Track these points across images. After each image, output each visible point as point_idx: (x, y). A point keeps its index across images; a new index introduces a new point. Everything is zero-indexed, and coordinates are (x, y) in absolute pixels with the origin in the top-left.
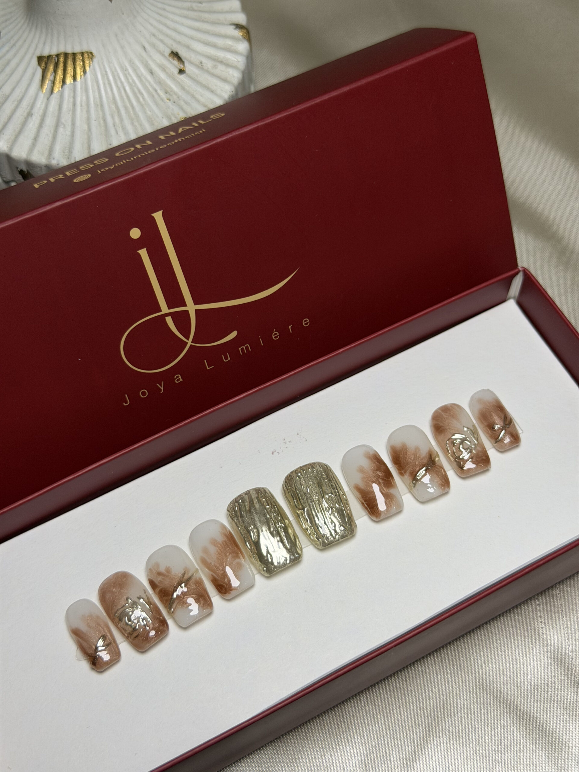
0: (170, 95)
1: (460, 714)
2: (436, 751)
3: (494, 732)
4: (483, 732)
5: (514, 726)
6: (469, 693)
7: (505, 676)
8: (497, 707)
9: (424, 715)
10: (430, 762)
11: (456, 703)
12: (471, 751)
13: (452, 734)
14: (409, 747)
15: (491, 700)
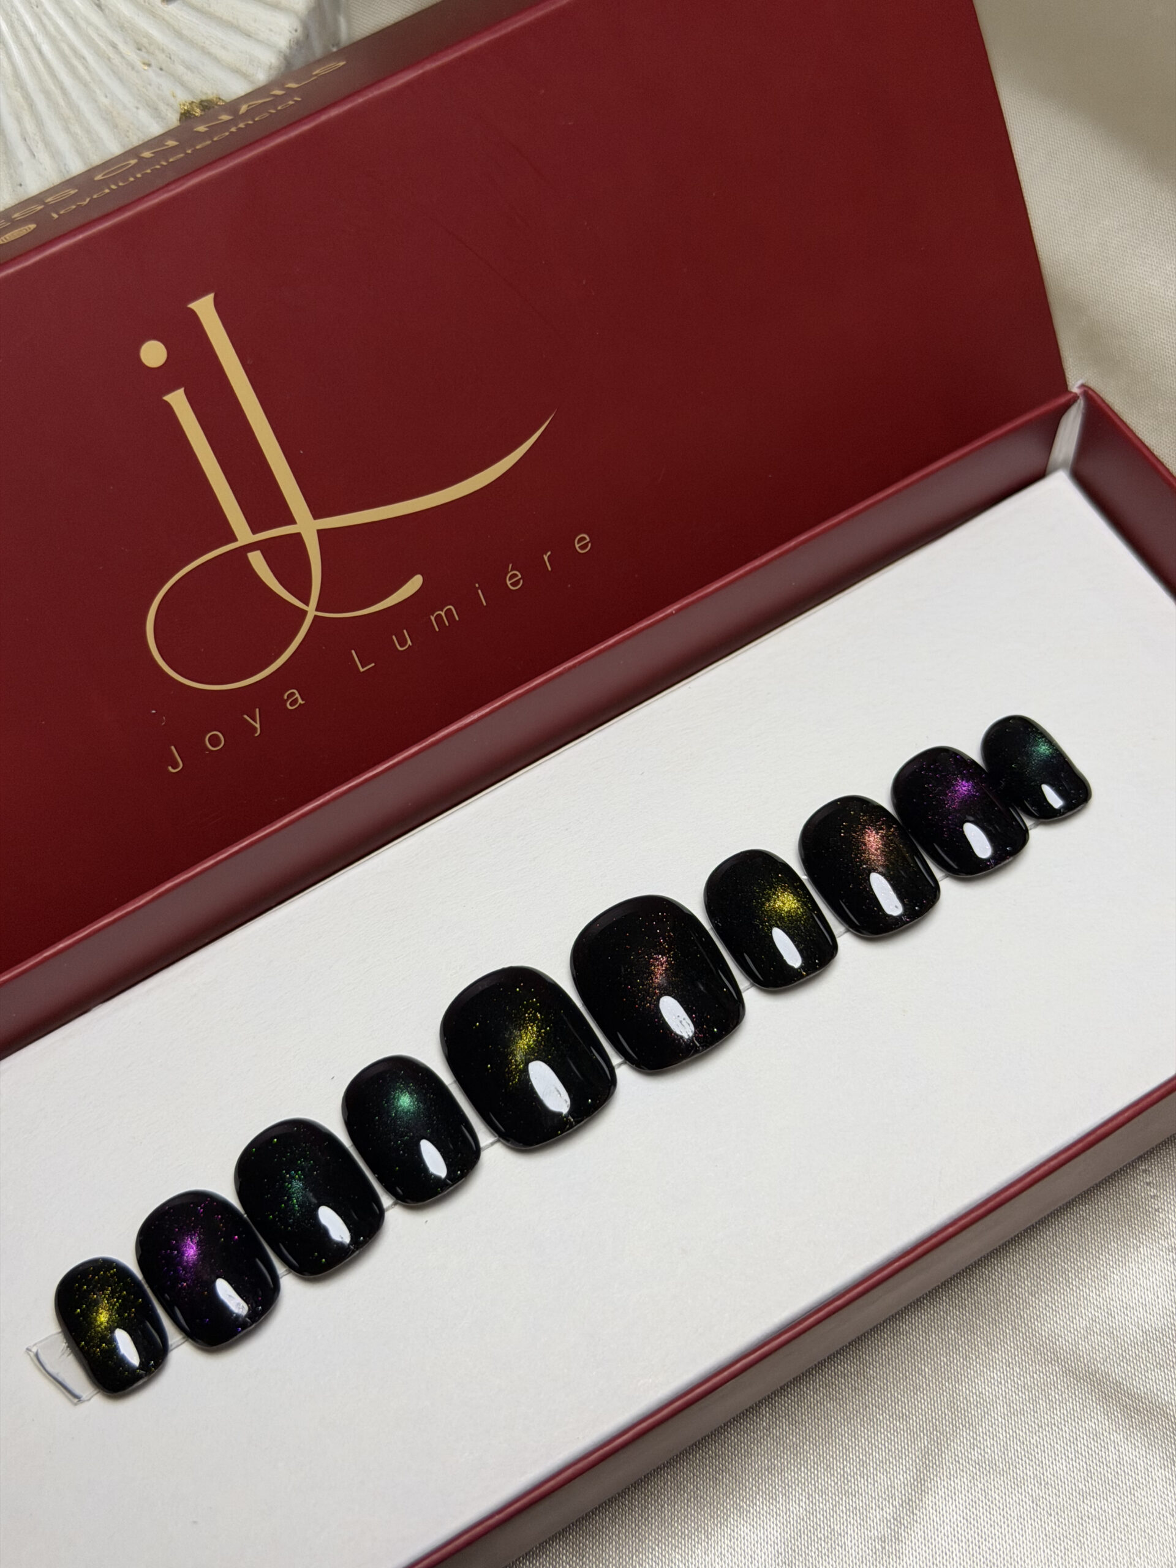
0: (148, 52)
1: (990, 1418)
2: (946, 1512)
3: (1073, 1451)
4: (1048, 1454)
5: (1116, 1432)
6: (1004, 1367)
7: (1082, 1317)
8: (1073, 1391)
9: (909, 1431)
10: (935, 1540)
11: (978, 1394)
12: (1027, 1502)
13: (977, 1466)
14: (882, 1509)
15: (1056, 1376)
